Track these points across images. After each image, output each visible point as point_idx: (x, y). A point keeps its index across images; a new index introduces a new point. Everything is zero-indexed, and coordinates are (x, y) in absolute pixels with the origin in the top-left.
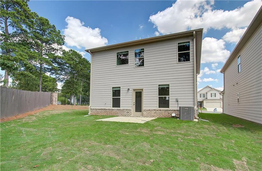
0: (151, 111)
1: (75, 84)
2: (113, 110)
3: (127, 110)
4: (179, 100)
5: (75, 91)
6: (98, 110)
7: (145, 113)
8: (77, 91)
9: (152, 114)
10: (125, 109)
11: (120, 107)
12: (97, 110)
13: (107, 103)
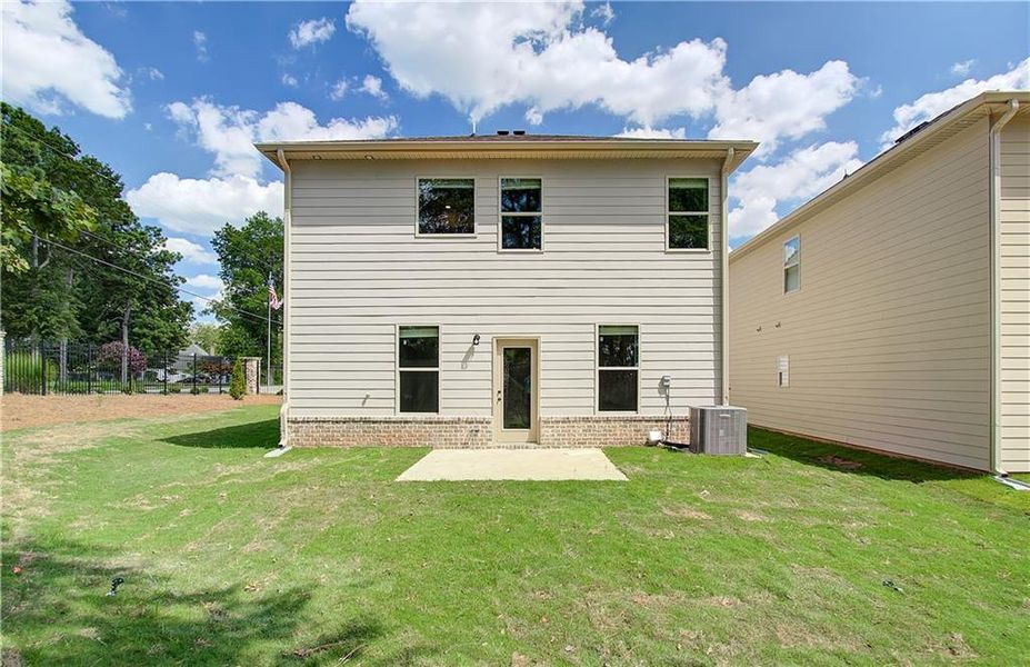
0: (572, 424)
1: (41, 281)
2: (406, 422)
3: (472, 422)
4: (672, 384)
5: (41, 319)
6: (331, 425)
7: (546, 432)
8: (53, 320)
9: (577, 437)
10: (463, 417)
11: (437, 411)
12: (325, 425)
13: (372, 394)
